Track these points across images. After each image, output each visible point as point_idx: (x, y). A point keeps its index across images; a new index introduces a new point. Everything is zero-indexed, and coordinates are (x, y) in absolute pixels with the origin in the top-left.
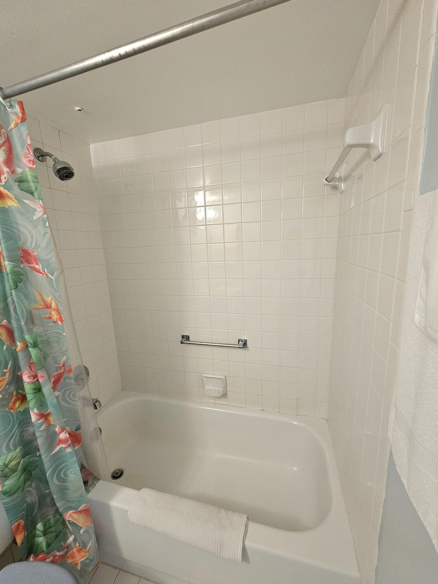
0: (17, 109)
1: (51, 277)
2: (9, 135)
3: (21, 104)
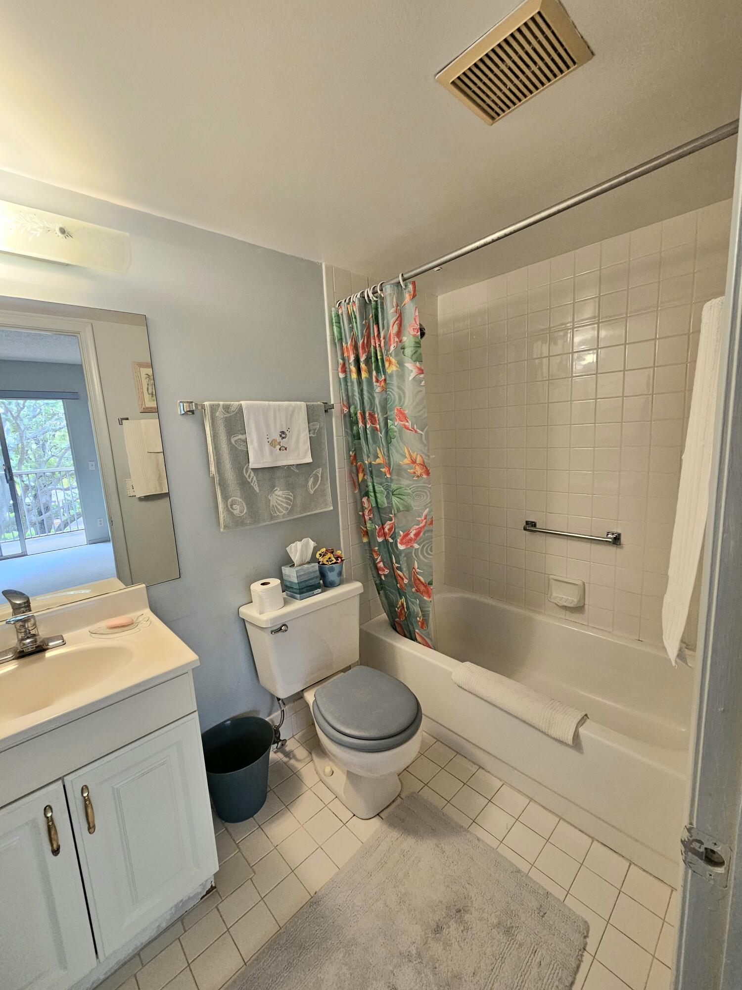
0: (410, 287)
1: (421, 432)
2: (402, 311)
3: (414, 283)
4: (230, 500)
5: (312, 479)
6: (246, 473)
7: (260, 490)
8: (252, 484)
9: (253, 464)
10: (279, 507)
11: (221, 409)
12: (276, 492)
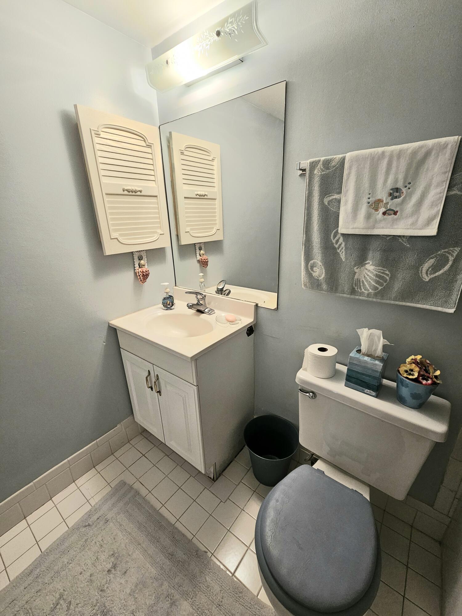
4: (312, 262)
5: (432, 261)
6: (334, 238)
7: (346, 259)
8: (339, 251)
9: (342, 229)
10: (366, 283)
11: (320, 166)
12: (367, 266)
